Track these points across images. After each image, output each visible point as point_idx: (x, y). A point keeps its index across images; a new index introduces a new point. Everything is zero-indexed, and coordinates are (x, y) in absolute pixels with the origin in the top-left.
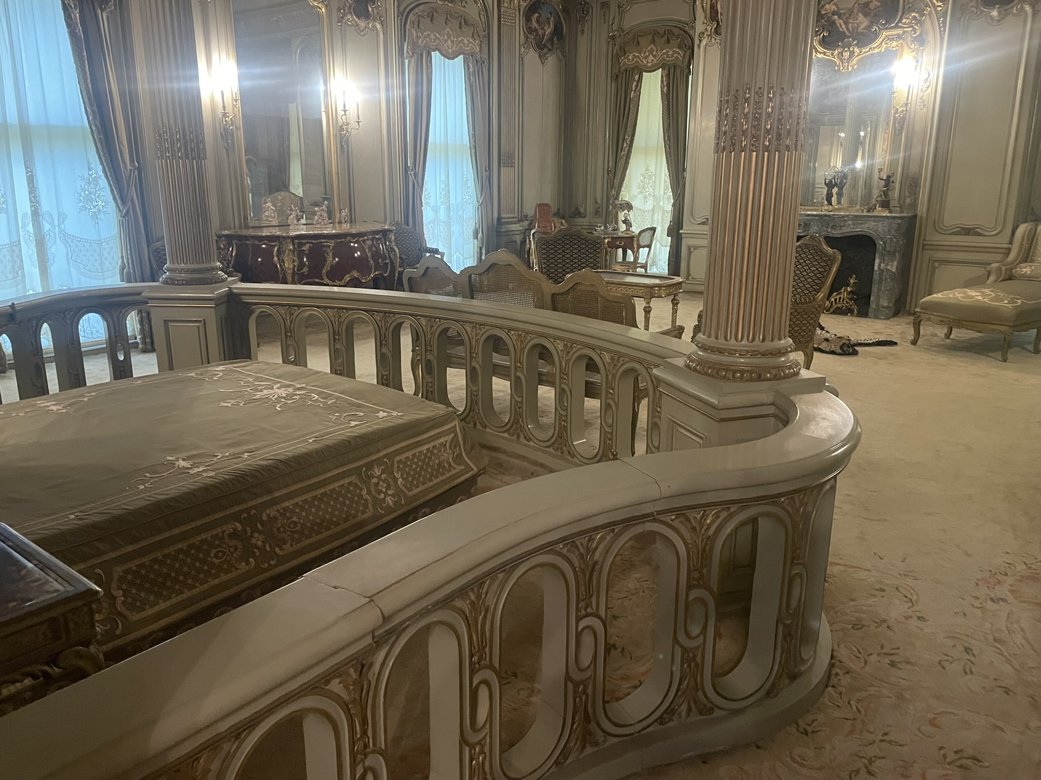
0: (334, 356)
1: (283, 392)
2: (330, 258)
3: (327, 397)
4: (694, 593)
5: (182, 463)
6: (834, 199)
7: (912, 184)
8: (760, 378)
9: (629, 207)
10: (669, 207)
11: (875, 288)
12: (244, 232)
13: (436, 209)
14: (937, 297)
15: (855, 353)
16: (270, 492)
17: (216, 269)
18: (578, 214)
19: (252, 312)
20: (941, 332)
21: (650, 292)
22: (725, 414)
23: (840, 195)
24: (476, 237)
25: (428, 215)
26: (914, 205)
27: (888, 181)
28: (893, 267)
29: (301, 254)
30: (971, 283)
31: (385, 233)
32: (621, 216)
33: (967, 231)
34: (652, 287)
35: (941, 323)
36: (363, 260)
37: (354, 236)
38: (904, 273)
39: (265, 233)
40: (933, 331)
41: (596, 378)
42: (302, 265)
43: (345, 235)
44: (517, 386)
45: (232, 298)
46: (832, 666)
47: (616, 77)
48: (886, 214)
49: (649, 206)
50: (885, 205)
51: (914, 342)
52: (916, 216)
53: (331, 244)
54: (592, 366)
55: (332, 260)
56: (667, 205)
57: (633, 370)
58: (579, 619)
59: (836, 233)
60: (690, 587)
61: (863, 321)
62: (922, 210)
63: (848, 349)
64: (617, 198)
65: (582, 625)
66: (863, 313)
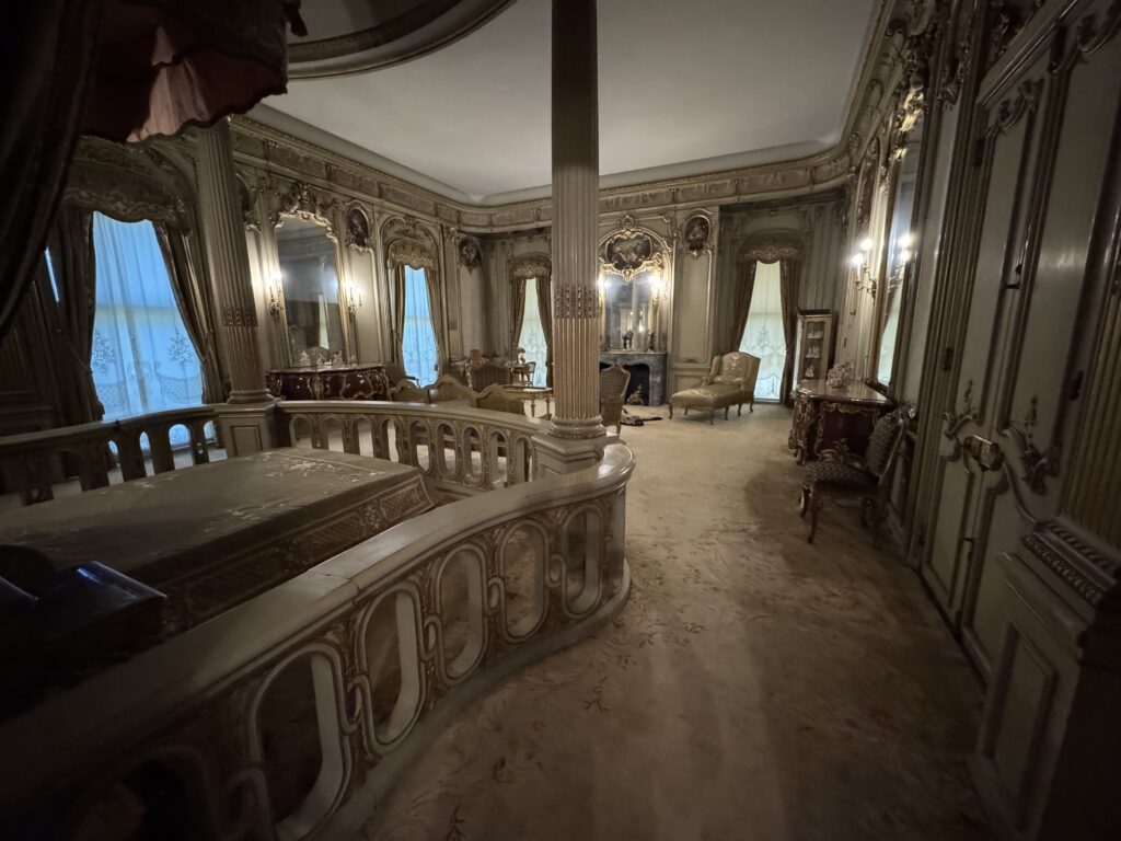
0: (346, 442)
1: (309, 465)
2: (344, 385)
3: (338, 466)
4: (554, 557)
5: (237, 513)
6: (628, 346)
7: (664, 338)
8: (586, 438)
9: (523, 351)
10: (545, 352)
11: (651, 391)
12: (288, 371)
13: (411, 354)
14: (679, 394)
15: (642, 424)
16: (299, 526)
17: (266, 393)
18: (495, 355)
19: (291, 419)
20: (683, 411)
21: (533, 396)
22: (569, 458)
23: (630, 343)
24: (436, 369)
25: (406, 357)
26: (666, 348)
27: (652, 336)
28: (658, 379)
29: (325, 383)
30: (695, 387)
31: (379, 369)
32: (520, 356)
33: (691, 361)
34: (534, 393)
35: (682, 407)
36: (366, 384)
37: (359, 371)
38: (664, 383)
39: (302, 371)
40: (679, 411)
41: (504, 446)
42: (326, 389)
43: (354, 370)
44: (459, 452)
45: (278, 411)
46: (631, 588)
47: (512, 282)
48: (652, 353)
49: (535, 350)
50: (652, 348)
51: (670, 418)
52: (666, 354)
53: (345, 376)
54: (501, 439)
55: (346, 386)
56: (544, 349)
57: (522, 439)
58: (488, 580)
59: (630, 363)
60: (551, 554)
61: (646, 408)
62: (669, 350)
63: (639, 422)
64: (517, 345)
65: (490, 583)
66: (646, 404)
